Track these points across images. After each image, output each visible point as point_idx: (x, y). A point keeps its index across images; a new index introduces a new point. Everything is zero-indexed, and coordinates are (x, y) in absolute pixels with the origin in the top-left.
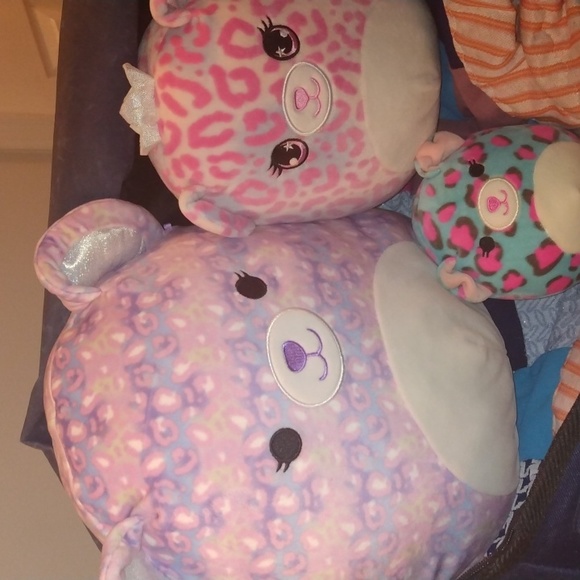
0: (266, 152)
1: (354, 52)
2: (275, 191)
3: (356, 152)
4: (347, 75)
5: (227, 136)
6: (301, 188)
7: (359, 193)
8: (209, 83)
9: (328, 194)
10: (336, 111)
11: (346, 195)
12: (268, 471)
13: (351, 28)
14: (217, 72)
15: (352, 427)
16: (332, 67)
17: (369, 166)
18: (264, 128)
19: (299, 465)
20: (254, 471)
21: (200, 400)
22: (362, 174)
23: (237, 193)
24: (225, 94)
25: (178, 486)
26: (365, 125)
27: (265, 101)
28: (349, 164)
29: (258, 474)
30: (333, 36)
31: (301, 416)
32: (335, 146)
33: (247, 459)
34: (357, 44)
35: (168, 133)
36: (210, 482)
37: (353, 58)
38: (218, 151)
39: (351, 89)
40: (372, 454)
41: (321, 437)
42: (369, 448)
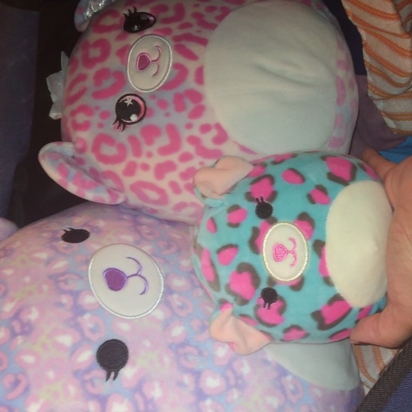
10: (173, 72)
12: (97, 382)
15: (178, 331)
19: (127, 372)
20: (84, 383)
21: (26, 329)
29: (89, 387)
31: (125, 327)
32: (172, 105)
33: (76, 373)
36: (42, 401)
40: (200, 353)
41: (147, 343)
42: (196, 347)
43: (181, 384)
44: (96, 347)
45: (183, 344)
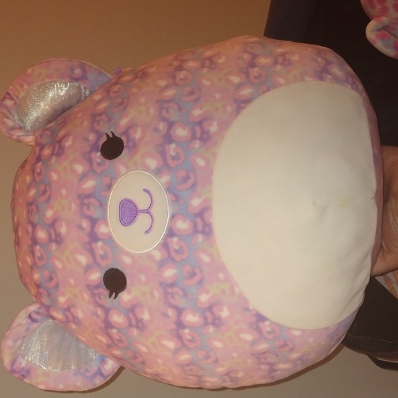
12: (102, 297)
15: (169, 273)
19: (125, 296)
20: (94, 295)
25: (49, 295)
29: (97, 298)
31: (127, 260)
33: (88, 286)
36: (66, 297)
40: (185, 295)
41: (143, 278)
42: (183, 290)
43: (165, 315)
44: (104, 272)
45: (172, 285)
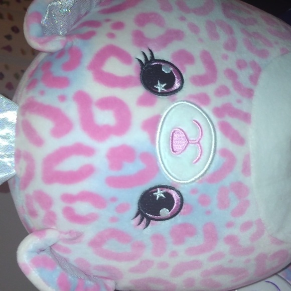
0: (132, 196)
1: (245, 101)
2: (140, 246)
3: (239, 212)
4: (235, 123)
5: (86, 172)
6: (171, 247)
7: (239, 262)
8: (72, 110)
9: (203, 257)
10: (219, 160)
11: (223, 262)
13: (244, 76)
14: (83, 99)
16: (219, 112)
17: (253, 230)
18: (131, 168)
22: (244, 238)
23: (96, 244)
24: (89, 125)
26: (251, 181)
27: (136, 137)
28: (230, 225)
30: (223, 80)
32: (215, 202)
34: (249, 93)
35: (23, 164)
37: (244, 107)
38: (75, 189)
39: (239, 140)
